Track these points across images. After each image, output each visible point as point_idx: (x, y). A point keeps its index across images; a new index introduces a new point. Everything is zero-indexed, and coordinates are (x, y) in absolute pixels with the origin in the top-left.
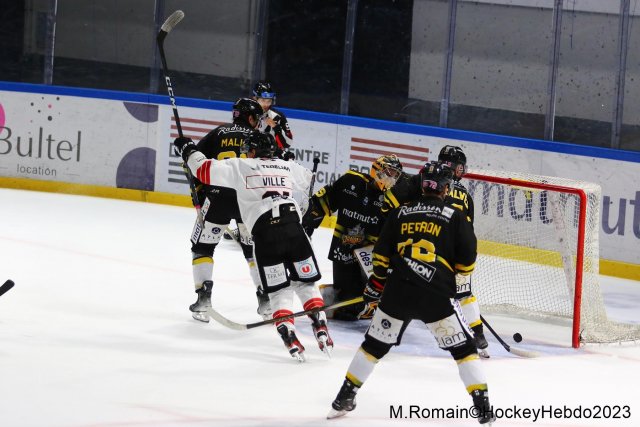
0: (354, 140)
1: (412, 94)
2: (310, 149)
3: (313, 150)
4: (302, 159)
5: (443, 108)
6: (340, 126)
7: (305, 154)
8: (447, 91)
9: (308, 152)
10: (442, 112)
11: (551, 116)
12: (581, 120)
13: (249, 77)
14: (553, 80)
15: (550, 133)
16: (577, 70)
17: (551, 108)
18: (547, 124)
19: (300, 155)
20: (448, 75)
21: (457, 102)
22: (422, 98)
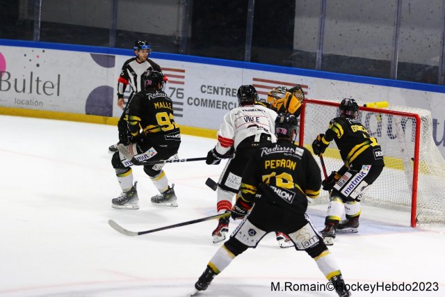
0: (255, 80)
1: (295, 47)
2: (223, 86)
3: (226, 87)
4: (218, 93)
5: (317, 57)
6: (245, 70)
7: (220, 90)
8: (320, 45)
9: (222, 88)
10: (317, 60)
11: (395, 62)
12: (417, 65)
13: (180, 35)
14: (396, 36)
15: (394, 74)
16: (413, 29)
17: (395, 55)
18: (392, 67)
19: (216, 91)
20: (321, 33)
21: (328, 52)
22: (304, 50)
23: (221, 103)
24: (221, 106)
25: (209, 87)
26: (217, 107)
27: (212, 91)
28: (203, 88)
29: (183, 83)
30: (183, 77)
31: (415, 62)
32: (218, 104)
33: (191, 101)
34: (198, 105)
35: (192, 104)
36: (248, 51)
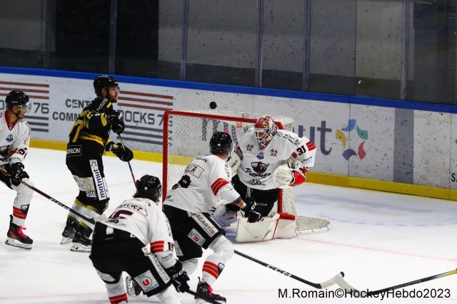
1: (160, 58)
2: (88, 100)
5: (182, 67)
8: (184, 56)
10: (181, 70)
11: (259, 70)
12: (281, 72)
13: (44, 50)
14: (260, 44)
15: (259, 80)
16: (276, 37)
17: (259, 64)
18: (256, 75)
19: (81, 104)
20: (185, 43)
21: (193, 62)
22: (168, 60)
25: (74, 101)
27: (77, 105)
28: (68, 102)
29: (47, 98)
30: (47, 92)
31: (279, 69)
33: (56, 116)
34: (63, 119)
35: (57, 118)
36: (112, 64)
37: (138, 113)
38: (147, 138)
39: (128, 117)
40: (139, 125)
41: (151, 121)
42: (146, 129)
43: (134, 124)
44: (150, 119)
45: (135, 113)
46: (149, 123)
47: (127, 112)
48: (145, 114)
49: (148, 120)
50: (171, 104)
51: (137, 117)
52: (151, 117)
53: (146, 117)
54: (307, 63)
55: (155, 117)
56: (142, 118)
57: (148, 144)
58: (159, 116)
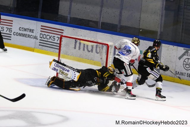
0: (42, 26)
1: (59, 13)
2: (28, 28)
3: (29, 29)
4: (26, 31)
5: (68, 18)
6: (38, 22)
7: (27, 30)
8: (70, 13)
9: (28, 29)
10: (68, 19)
11: (100, 22)
12: (109, 23)
13: (12, 6)
14: (101, 11)
15: (99, 27)
16: (108, 9)
17: (100, 19)
18: (99, 24)
19: (25, 30)
20: (70, 8)
21: (73, 16)
22: (63, 15)
23: (27, 35)
24: (27, 36)
25: (22, 28)
26: (26, 37)
27: (24, 30)
28: (20, 28)
29: (12, 26)
30: (12, 23)
31: (108, 22)
32: (26, 36)
33: (15, 34)
34: (18, 35)
35: (15, 35)
37: (49, 35)
38: (52, 46)
39: (44, 37)
40: (49, 40)
41: (54, 39)
42: (52, 42)
43: (47, 40)
44: (53, 38)
45: (47, 35)
46: (53, 40)
47: (44, 34)
48: (52, 36)
49: (52, 39)
50: (63, 33)
51: (48, 37)
52: (54, 37)
53: (52, 37)
54: (120, 21)
55: (55, 38)
56: (50, 37)
57: (52, 49)
58: (57, 37)
